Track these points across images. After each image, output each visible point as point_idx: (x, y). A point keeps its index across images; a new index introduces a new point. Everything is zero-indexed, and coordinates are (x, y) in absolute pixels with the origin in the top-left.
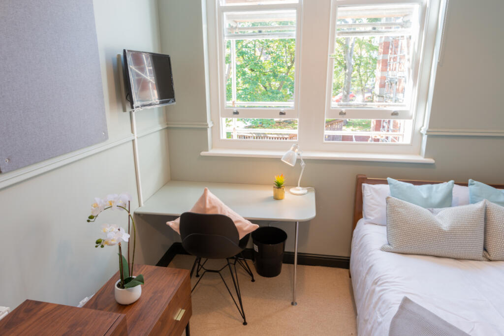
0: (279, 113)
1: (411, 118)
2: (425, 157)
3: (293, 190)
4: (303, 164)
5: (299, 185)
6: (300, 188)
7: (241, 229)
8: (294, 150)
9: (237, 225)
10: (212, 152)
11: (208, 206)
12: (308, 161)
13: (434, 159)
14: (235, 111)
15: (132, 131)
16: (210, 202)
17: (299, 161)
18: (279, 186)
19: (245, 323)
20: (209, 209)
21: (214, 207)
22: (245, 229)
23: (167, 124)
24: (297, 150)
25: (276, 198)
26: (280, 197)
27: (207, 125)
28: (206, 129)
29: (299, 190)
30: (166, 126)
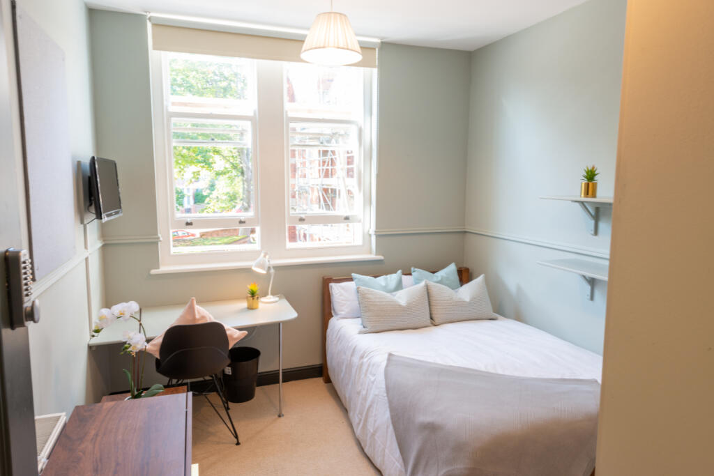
0: (238, 222)
1: (360, 221)
2: (376, 255)
3: (263, 299)
4: (272, 271)
5: (269, 293)
6: (272, 296)
7: (231, 336)
8: (265, 256)
9: (228, 333)
10: (164, 268)
11: (197, 316)
12: (277, 268)
13: (383, 255)
14: (189, 222)
15: (86, 248)
16: (199, 313)
17: (269, 268)
18: (253, 294)
19: (238, 444)
20: (199, 320)
21: (203, 317)
22: (236, 336)
23: (104, 240)
24: (267, 257)
25: (251, 308)
26: (254, 307)
27: (159, 238)
28: (156, 243)
29: (270, 298)
30: (103, 243)
